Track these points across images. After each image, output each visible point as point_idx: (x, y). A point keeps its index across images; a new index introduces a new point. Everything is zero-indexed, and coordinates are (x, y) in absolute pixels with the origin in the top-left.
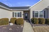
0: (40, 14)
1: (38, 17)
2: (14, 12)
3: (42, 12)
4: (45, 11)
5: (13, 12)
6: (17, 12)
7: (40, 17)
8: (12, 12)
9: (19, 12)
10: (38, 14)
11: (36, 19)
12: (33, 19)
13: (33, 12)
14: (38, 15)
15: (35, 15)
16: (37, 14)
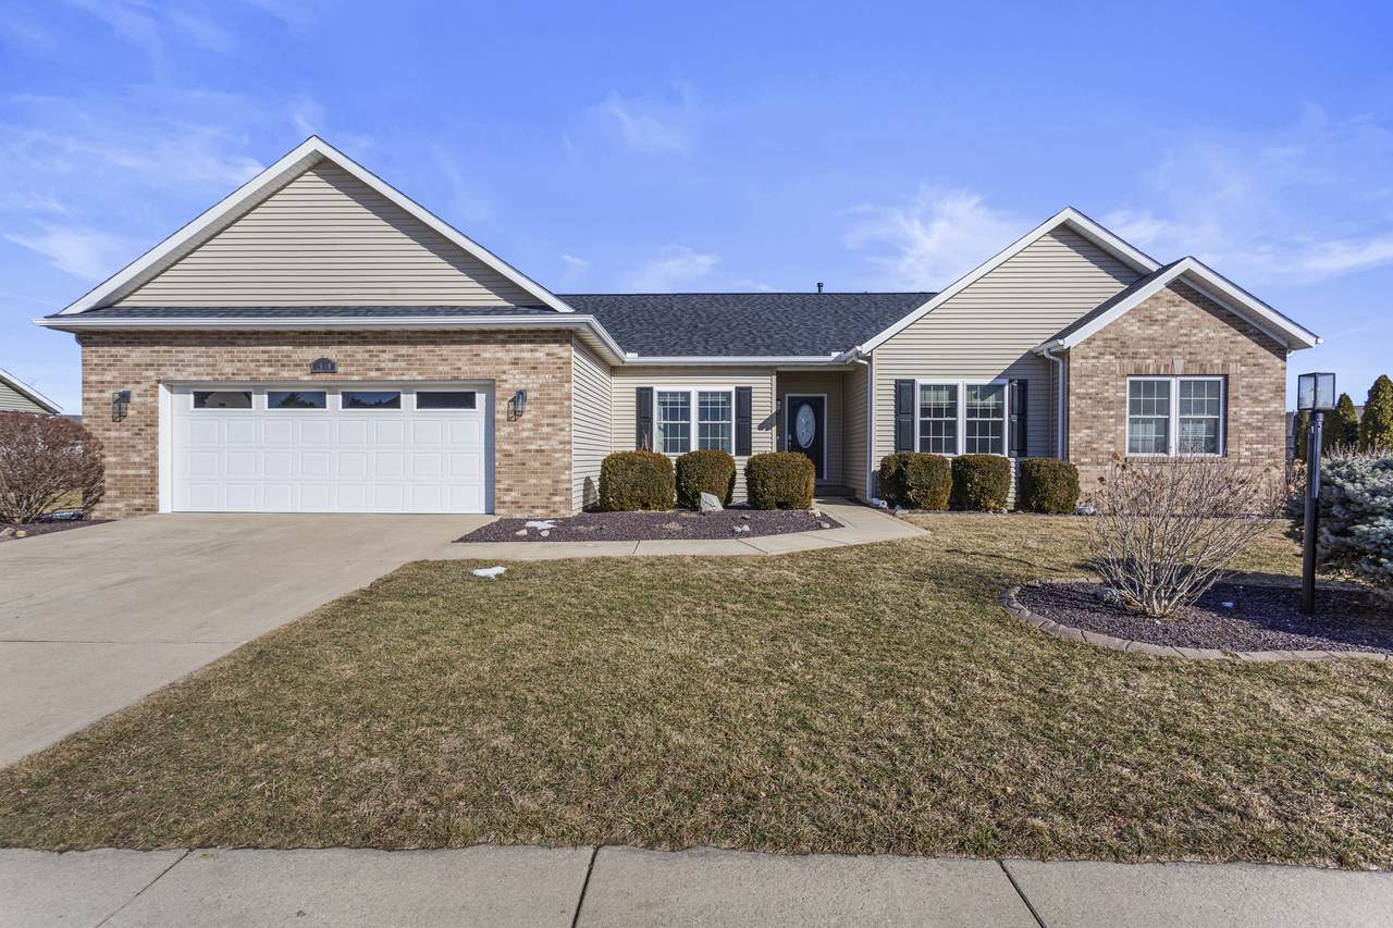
0: (971, 412)
1: (952, 447)
2: (661, 385)
3: (994, 389)
4: (1023, 385)
5: (644, 382)
6: (694, 387)
7: (970, 445)
8: (625, 388)
9: (727, 385)
10: (952, 411)
11: (929, 465)
12: (900, 472)
13: (904, 390)
14: (952, 427)
15: (925, 426)
16: (938, 412)
